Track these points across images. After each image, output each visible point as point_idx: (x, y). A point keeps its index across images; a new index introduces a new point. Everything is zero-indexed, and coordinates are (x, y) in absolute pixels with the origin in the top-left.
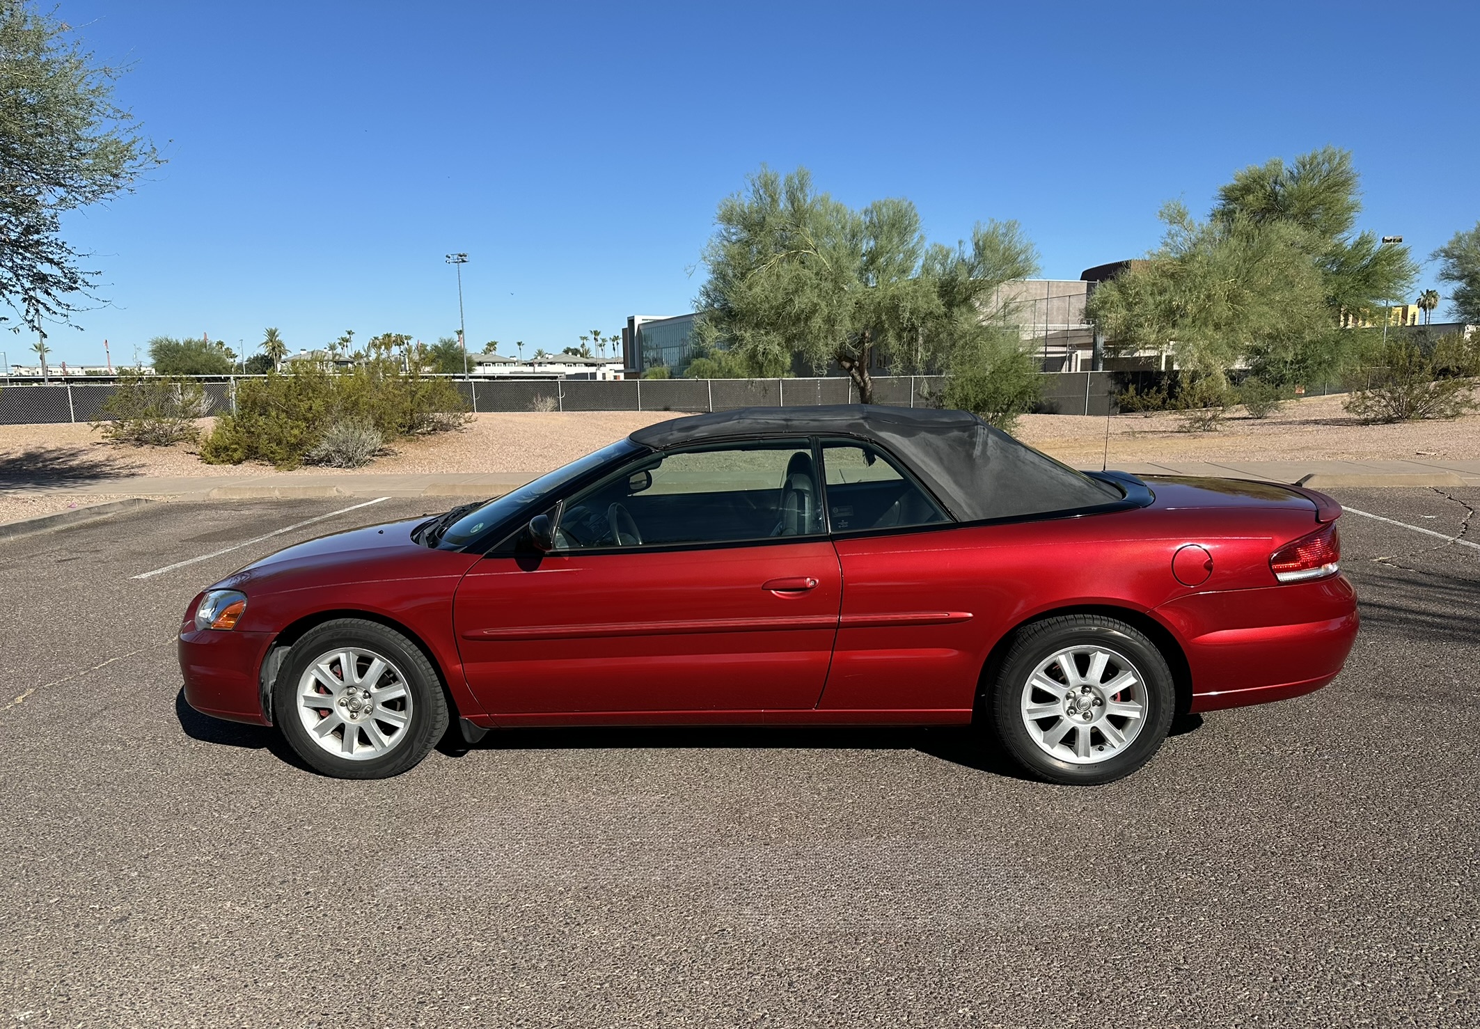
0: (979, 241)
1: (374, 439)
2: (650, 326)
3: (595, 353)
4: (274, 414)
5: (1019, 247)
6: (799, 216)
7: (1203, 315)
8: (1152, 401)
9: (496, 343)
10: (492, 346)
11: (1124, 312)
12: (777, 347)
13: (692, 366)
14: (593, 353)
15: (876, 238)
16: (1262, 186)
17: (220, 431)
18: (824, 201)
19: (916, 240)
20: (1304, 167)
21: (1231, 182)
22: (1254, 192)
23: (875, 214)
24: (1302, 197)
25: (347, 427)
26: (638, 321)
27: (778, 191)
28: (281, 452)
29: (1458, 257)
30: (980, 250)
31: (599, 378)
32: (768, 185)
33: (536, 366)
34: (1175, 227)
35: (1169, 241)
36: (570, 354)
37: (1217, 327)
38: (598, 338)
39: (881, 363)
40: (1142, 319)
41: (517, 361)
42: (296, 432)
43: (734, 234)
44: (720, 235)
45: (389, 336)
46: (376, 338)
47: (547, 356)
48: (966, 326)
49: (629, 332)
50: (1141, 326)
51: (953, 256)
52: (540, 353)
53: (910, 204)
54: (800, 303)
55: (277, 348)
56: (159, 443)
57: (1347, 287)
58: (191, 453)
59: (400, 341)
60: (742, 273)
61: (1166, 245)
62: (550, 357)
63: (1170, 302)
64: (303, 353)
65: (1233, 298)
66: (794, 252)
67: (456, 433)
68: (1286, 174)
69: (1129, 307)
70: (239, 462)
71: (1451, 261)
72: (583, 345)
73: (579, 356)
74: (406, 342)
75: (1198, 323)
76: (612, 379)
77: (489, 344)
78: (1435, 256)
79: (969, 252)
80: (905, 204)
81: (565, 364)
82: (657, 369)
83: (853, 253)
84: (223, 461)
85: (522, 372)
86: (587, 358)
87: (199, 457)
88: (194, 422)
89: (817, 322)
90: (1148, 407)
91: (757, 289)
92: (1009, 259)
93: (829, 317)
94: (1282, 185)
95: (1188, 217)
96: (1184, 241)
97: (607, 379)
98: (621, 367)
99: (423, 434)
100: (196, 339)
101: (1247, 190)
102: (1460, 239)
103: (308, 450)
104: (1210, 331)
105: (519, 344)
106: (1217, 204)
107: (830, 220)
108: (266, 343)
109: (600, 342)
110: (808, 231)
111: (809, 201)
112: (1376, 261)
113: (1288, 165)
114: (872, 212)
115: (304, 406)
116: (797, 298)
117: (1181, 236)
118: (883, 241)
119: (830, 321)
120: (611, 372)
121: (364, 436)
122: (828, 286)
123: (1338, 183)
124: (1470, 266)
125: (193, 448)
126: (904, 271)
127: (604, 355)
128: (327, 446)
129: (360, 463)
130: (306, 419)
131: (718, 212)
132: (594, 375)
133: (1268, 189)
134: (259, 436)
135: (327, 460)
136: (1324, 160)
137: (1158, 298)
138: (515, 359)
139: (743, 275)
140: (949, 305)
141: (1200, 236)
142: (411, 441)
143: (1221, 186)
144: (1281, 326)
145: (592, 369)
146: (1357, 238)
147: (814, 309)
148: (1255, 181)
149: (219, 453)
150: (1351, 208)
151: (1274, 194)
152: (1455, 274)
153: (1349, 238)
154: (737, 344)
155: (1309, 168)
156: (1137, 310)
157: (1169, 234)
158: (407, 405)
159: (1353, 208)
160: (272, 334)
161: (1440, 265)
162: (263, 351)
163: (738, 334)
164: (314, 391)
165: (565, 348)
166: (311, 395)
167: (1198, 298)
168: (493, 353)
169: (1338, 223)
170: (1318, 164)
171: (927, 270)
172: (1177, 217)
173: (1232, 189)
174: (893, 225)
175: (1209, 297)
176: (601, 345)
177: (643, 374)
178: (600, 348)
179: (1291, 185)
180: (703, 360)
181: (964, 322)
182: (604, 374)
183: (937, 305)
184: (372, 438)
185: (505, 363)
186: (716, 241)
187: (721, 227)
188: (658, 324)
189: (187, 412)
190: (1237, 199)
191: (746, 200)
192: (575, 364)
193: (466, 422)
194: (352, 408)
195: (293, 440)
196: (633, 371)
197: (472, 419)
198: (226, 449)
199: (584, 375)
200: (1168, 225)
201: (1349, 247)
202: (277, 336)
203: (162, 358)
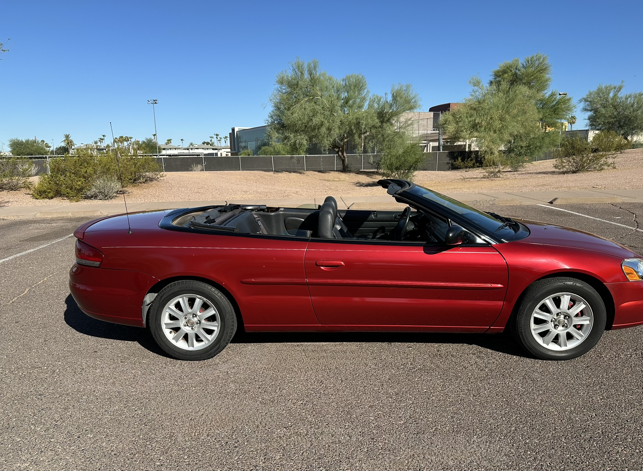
0: (394, 93)
1: (118, 186)
2: (242, 132)
3: (217, 144)
4: (68, 174)
5: (412, 96)
6: (314, 81)
7: (489, 126)
8: (469, 164)
9: (171, 140)
11: (455, 125)
12: (306, 141)
13: (262, 150)
14: (216, 144)
15: (348, 92)
16: (511, 71)
17: (42, 183)
18: (324, 75)
19: (365, 93)
20: (528, 62)
21: (497, 68)
22: (507, 73)
23: (347, 80)
24: (528, 75)
25: (104, 181)
26: (236, 130)
27: (304, 70)
28: (72, 193)
29: (590, 102)
30: (394, 98)
31: (219, 155)
32: (299, 67)
33: (190, 150)
34: (476, 88)
35: (473, 94)
36: (205, 144)
37: (495, 132)
38: (218, 137)
39: (351, 148)
40: (463, 128)
42: (79, 183)
43: (284, 89)
44: (278, 90)
45: (122, 137)
47: (195, 145)
48: (389, 132)
49: (232, 135)
50: (462, 131)
51: (383, 100)
52: (191, 144)
53: (363, 76)
54: (316, 121)
55: (70, 143)
56: (12, 190)
57: (547, 114)
58: (28, 194)
59: (127, 139)
60: (288, 107)
61: (472, 95)
62: (196, 146)
63: (475, 120)
65: (502, 119)
66: (311, 98)
67: (156, 182)
68: (520, 65)
69: (457, 123)
70: (52, 198)
71: (587, 103)
72: (211, 141)
73: (209, 145)
74: (130, 140)
75: (487, 130)
76: (225, 156)
77: (168, 140)
78: (580, 101)
79: (390, 99)
80: (361, 77)
81: (203, 149)
82: (246, 151)
83: (338, 98)
84: (43, 198)
85: (182, 153)
86: (213, 146)
87: (31, 196)
88: (29, 179)
89: (323, 130)
90: (467, 167)
91: (296, 115)
92: (408, 101)
93: (329, 127)
94: (519, 70)
95: (481, 83)
96: (479, 94)
97: (223, 156)
98: (229, 150)
99: (141, 183)
100: (31, 139)
101: (504, 72)
102: (590, 94)
103: (85, 192)
104: (492, 133)
105: (181, 140)
106: (492, 78)
107: (327, 83)
108: (65, 141)
109: (219, 139)
110: (318, 88)
111: (318, 74)
112: (558, 103)
113: (521, 61)
114: (346, 80)
115: (83, 170)
116: (314, 119)
117: (479, 92)
118: (351, 93)
119: (329, 129)
120: (224, 153)
121: (112, 185)
122: (327, 113)
123: (542, 69)
124: (595, 105)
125: (28, 192)
126: (360, 107)
127: (221, 145)
128: (95, 190)
129: (111, 198)
130: (84, 177)
131: (276, 79)
132: (217, 154)
133: (513, 71)
134: (61, 185)
135: (94, 197)
136: (536, 59)
137: (470, 119)
138: (180, 147)
139: (289, 109)
140: (382, 122)
141: (486, 92)
142: (135, 186)
143: (493, 70)
144: (521, 131)
145: (216, 151)
146: (550, 93)
147: (322, 124)
148: (508, 68)
149: (41, 194)
150: (547, 80)
151: (516, 73)
152: (589, 109)
153: (547, 93)
154: (287, 140)
155: (530, 63)
156: (460, 124)
157: (473, 91)
158: (133, 169)
159: (548, 80)
160: (67, 137)
161: (582, 105)
162: (63, 144)
163: (287, 135)
164: (88, 163)
165: (202, 142)
166: (86, 165)
167: (487, 119)
168: (170, 144)
169: (542, 86)
170: (534, 61)
171: (370, 106)
172: (477, 84)
173: (498, 72)
174: (356, 86)
175: (491, 118)
176: (219, 141)
177: (239, 153)
178: (219, 142)
179: (523, 70)
180: (267, 147)
181: (389, 130)
182: (221, 154)
183: (377, 121)
184: (117, 186)
185: (175, 149)
186: (276, 92)
187: (278, 86)
188: (246, 131)
189: (24, 174)
190: (500, 76)
191: (289, 74)
192: (208, 149)
193: (161, 177)
194: (106, 171)
195: (78, 187)
196: (235, 152)
197: (163, 175)
198: (45, 192)
199: (212, 154)
200: (472, 87)
201: (547, 97)
202: (70, 138)
203: (15, 148)
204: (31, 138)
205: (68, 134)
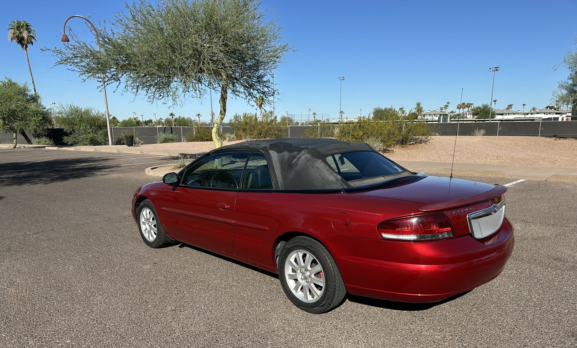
9: (512, 105)
10: (510, 106)
31: (560, 120)
41: (520, 113)
46: (459, 105)
52: (534, 109)
64: (429, 111)
73: (553, 109)
77: (509, 106)
81: (544, 113)
85: (520, 118)
86: (557, 110)
98: (570, 114)
105: (524, 105)
120: (565, 117)
138: (520, 112)
142: (403, 147)
165: (547, 106)
168: (510, 109)
182: (563, 118)
185: (514, 114)
192: (549, 113)
193: (429, 140)
197: (432, 138)
199: (553, 119)
203: (376, 115)
204: (389, 107)
205: (419, 102)
